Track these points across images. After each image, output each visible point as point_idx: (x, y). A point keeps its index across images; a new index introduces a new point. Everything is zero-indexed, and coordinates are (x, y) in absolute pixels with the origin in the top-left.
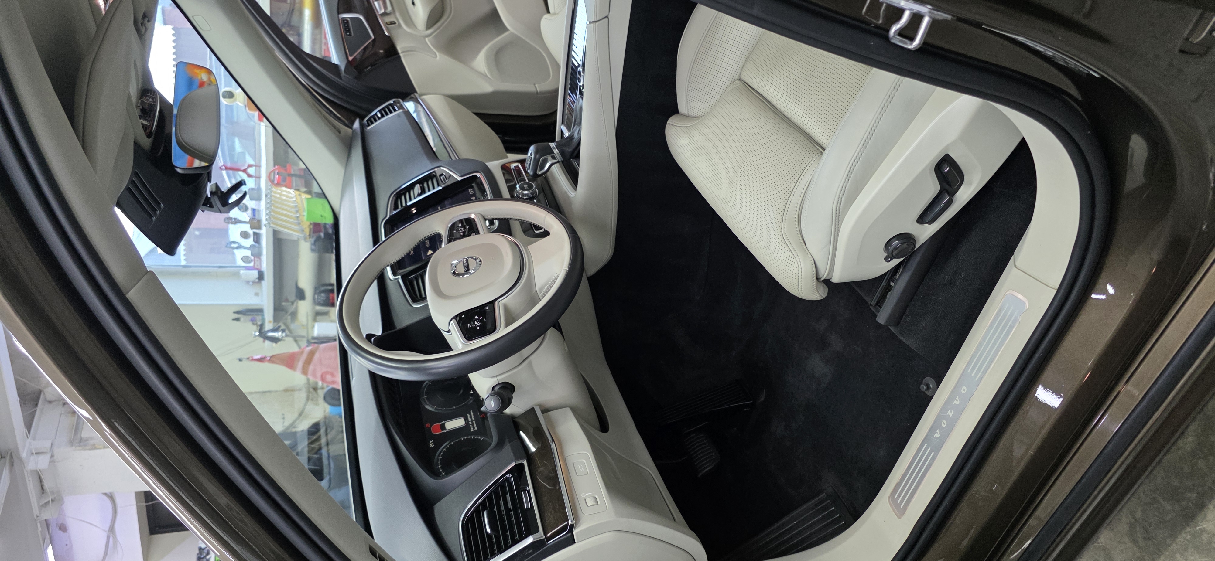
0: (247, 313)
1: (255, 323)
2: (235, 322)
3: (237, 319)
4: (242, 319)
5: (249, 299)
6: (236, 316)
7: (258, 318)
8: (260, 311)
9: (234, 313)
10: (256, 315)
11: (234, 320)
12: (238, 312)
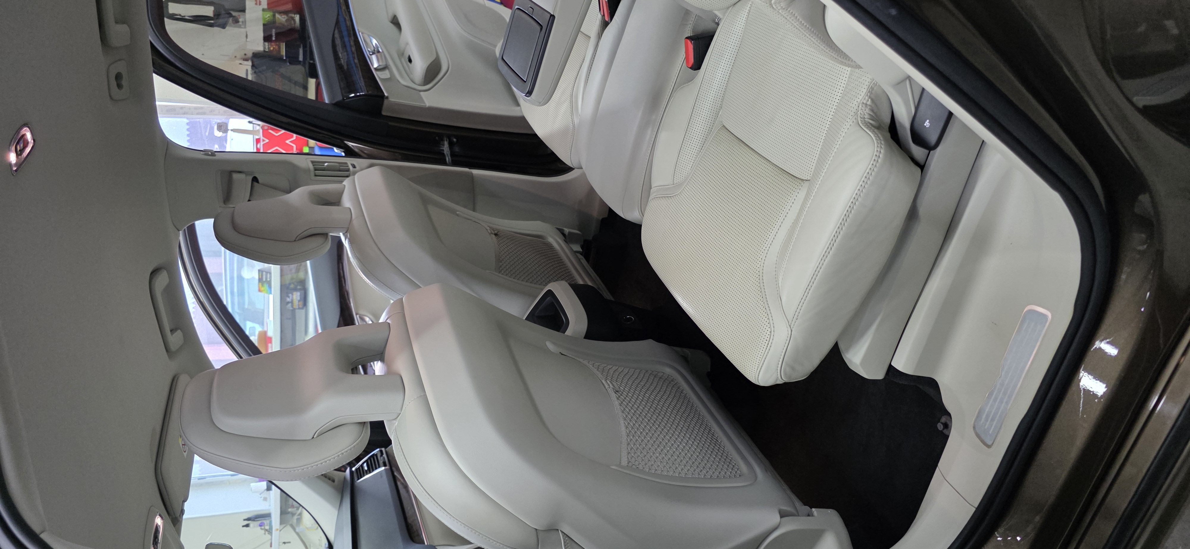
0: (256, 520)
1: (263, 527)
2: (245, 528)
3: (247, 526)
4: (251, 525)
5: (260, 507)
6: (246, 522)
7: (266, 522)
8: (268, 516)
9: (244, 520)
10: (264, 520)
11: (243, 526)
12: (249, 519)
